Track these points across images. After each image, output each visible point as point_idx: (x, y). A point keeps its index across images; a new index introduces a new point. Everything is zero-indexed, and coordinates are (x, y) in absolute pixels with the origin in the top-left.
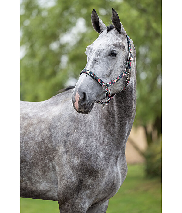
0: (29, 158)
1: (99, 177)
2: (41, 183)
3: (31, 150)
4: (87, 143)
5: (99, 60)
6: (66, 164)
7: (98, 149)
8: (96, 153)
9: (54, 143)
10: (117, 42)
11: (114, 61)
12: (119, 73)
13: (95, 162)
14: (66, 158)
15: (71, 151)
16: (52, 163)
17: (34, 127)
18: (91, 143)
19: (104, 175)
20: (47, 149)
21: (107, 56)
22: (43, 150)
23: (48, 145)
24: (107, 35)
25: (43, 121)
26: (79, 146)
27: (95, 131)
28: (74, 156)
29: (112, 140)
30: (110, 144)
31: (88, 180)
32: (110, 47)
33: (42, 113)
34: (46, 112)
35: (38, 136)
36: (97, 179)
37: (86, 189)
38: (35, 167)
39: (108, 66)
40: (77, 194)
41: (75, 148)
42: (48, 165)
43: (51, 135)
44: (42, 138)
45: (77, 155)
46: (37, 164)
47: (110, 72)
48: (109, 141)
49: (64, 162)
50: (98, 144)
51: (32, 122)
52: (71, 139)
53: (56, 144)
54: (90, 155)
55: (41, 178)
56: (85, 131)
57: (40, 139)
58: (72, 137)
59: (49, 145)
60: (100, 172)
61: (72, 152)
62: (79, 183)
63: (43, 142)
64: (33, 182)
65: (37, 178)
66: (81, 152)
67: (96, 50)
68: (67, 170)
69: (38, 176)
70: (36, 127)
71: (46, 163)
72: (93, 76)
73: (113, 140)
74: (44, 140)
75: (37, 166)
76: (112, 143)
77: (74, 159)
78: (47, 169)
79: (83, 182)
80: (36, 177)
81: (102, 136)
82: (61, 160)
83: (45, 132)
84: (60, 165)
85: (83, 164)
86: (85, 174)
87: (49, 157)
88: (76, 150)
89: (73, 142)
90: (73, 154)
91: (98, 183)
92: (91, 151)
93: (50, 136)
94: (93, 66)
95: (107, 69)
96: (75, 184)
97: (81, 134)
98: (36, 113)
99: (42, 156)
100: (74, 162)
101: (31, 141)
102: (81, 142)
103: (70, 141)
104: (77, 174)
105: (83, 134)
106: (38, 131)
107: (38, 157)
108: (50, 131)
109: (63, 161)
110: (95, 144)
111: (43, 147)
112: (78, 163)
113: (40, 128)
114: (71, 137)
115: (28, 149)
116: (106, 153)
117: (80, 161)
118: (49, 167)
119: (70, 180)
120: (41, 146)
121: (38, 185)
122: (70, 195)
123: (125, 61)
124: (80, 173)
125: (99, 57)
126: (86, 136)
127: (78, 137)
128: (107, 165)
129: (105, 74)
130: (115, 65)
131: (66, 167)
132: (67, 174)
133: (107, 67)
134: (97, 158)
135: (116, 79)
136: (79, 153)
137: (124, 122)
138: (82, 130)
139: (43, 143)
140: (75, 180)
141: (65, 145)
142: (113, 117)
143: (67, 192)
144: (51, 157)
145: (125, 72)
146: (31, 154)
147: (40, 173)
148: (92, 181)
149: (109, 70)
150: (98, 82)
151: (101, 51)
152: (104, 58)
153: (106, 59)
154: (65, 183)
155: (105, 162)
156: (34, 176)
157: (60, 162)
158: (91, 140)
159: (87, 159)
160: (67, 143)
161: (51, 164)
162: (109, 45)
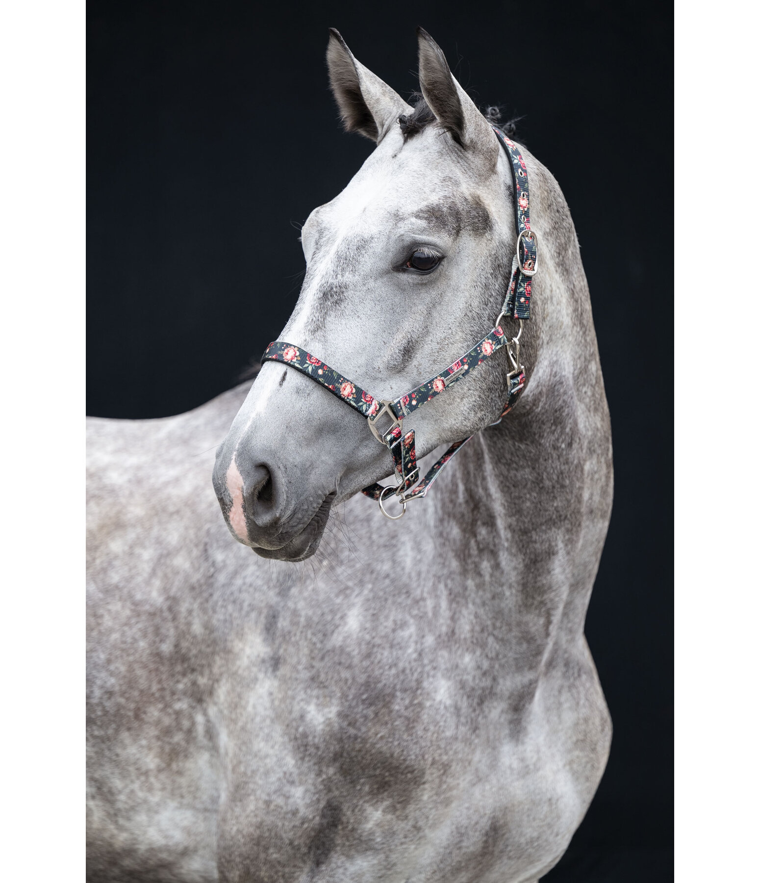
0: (102, 687)
1: (425, 798)
2: (152, 811)
3: (114, 647)
4: (374, 628)
5: (349, 294)
6: (268, 722)
7: (426, 661)
8: (419, 682)
9: (220, 616)
10: (442, 194)
11: (427, 296)
12: (459, 349)
13: (411, 723)
14: (271, 694)
15: (299, 663)
16: (205, 714)
17: (131, 535)
18: (394, 631)
19: (450, 789)
20: (184, 644)
21: (387, 272)
22: (166, 648)
23: (189, 624)
24: (401, 156)
25: (171, 509)
26: (337, 640)
27: (413, 574)
28: (309, 687)
29: (490, 628)
30: (483, 645)
31: (369, 809)
32: (403, 228)
33: (167, 473)
34: (187, 466)
35: (148, 582)
36: (411, 807)
37: (357, 851)
38: (129, 729)
39: (398, 322)
40: (312, 870)
41: (320, 650)
42: (186, 724)
43: (209, 580)
44: (165, 590)
45: (322, 686)
46: (137, 717)
47: (408, 351)
48: (478, 628)
49: (260, 709)
50: (430, 640)
51: (119, 512)
52: (301, 605)
53: (228, 621)
54: (388, 691)
55: (157, 785)
56: (369, 569)
57: (154, 594)
58: (306, 594)
59: (197, 628)
60: (431, 775)
61: (300, 667)
62: (325, 821)
63: (170, 609)
64: (120, 805)
65: (136, 786)
66: (346, 674)
67: (339, 241)
68: (271, 752)
69: (143, 778)
70: (138, 538)
71: (178, 713)
72: (315, 370)
73: (498, 624)
74: (173, 602)
75: (136, 724)
76: (491, 640)
77: (308, 703)
78: (183, 743)
79: (344, 819)
80: (132, 782)
81: (444, 604)
82: (248, 702)
83: (182, 562)
84: (240, 724)
85: (352, 731)
86: (359, 778)
87: (194, 683)
88: (322, 658)
89: (309, 619)
90: (305, 675)
91: (417, 828)
92: (393, 671)
93: (202, 581)
94: (317, 327)
95: (392, 334)
96: (303, 823)
97: (350, 584)
98: (139, 468)
99: (164, 677)
100: (308, 717)
101: (116, 606)
102: (346, 624)
103: (295, 613)
104: (319, 774)
105: (361, 583)
106: (147, 554)
107: (143, 683)
108: (207, 559)
109: (254, 707)
110: (414, 638)
111: (167, 636)
112: (328, 723)
113: (159, 542)
114: (301, 592)
115: (99, 643)
116: (462, 685)
117: (340, 714)
118: (190, 731)
119: (280, 801)
120: (157, 630)
121: (141, 818)
122: (276, 872)
123: (496, 285)
124: (331, 771)
125: (348, 278)
126: (371, 595)
127: (337, 596)
128: (467, 741)
129: (380, 363)
130: (435, 314)
131: (268, 738)
132: (267, 773)
133: (391, 326)
134: (420, 705)
135: (446, 374)
136: (336, 677)
137: (538, 546)
138: (358, 566)
139: (170, 617)
140: (308, 806)
141: (270, 628)
142: (490, 522)
143: (262, 856)
144: (202, 681)
145: (494, 337)
146: (112, 667)
147: (151, 761)
148: (389, 817)
149: (398, 341)
150: (343, 400)
151: (362, 245)
152: (371, 284)
153: (382, 288)
154: (256, 816)
155: (457, 727)
156: (124, 775)
157: (238, 711)
158: (395, 615)
159: (373, 708)
160: (283, 623)
161: (200, 719)
162: (397, 217)
